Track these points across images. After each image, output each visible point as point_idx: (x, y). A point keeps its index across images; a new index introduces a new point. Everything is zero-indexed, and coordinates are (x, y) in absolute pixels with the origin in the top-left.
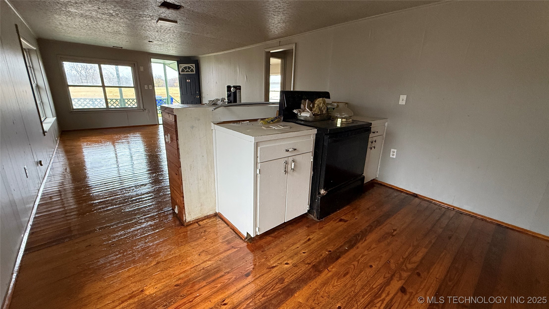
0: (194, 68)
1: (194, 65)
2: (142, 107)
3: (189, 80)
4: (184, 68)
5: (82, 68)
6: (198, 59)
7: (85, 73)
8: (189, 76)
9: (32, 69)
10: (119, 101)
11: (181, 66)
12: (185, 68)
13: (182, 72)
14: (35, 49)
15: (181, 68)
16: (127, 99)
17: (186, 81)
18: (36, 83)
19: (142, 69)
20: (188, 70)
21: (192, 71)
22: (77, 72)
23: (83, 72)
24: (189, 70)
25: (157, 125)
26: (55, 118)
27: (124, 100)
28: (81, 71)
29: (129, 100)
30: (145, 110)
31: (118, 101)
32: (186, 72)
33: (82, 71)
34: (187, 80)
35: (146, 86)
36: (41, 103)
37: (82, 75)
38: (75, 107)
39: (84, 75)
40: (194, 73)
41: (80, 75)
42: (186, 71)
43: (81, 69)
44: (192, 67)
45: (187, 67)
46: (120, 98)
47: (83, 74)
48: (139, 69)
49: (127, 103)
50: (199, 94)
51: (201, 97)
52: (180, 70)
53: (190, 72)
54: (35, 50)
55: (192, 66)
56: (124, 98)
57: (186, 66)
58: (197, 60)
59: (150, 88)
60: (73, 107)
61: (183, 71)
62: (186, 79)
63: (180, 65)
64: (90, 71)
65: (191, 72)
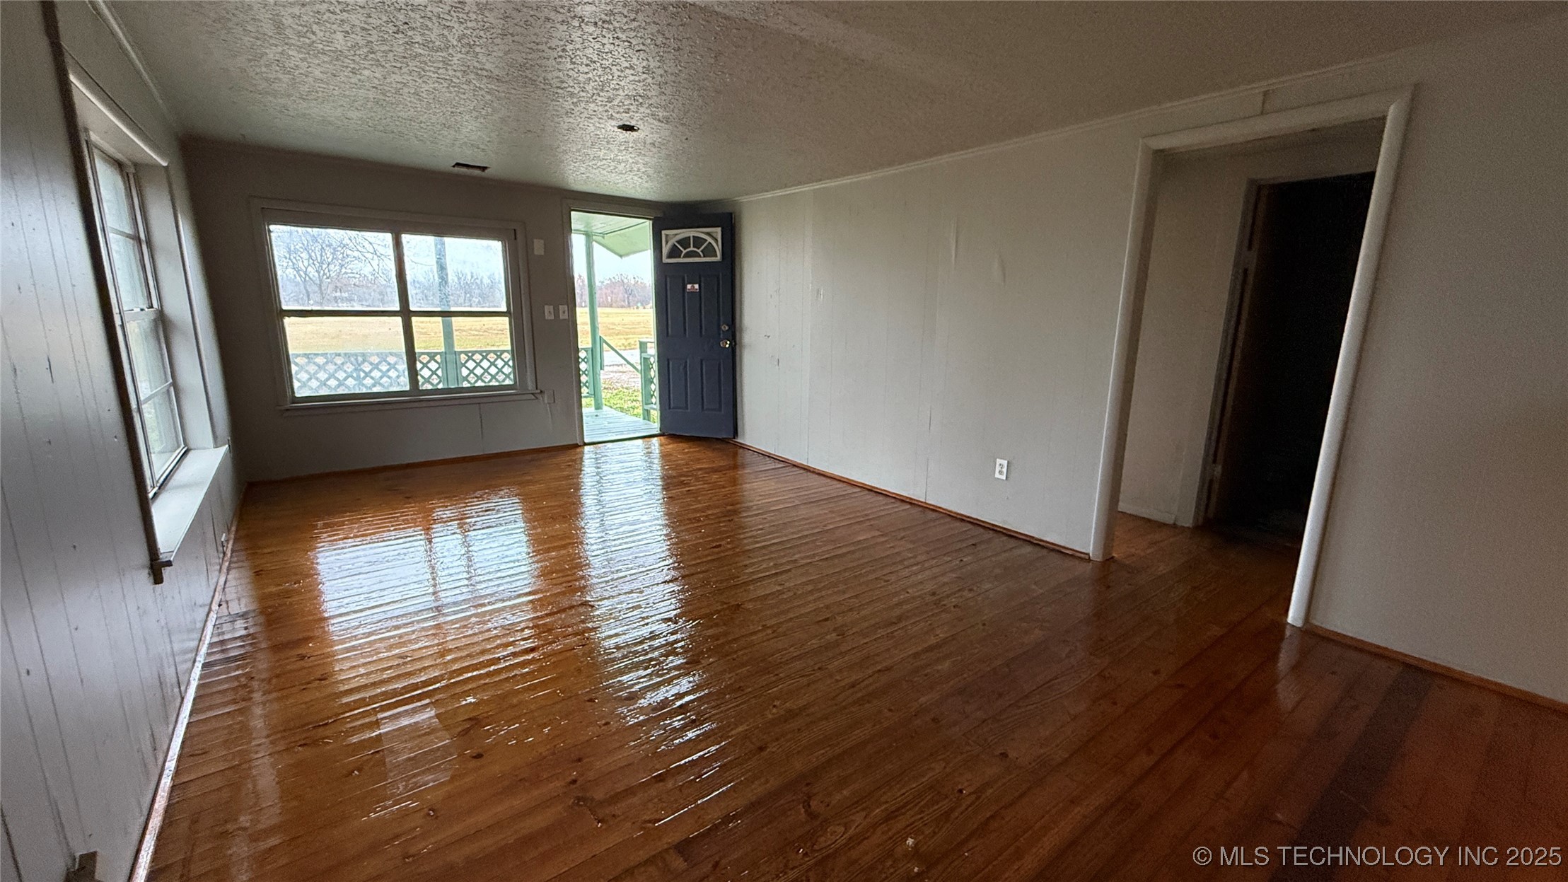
0: (716, 240)
1: (719, 230)
2: (530, 386)
3: (697, 286)
4: (678, 242)
5: (311, 261)
6: (731, 211)
7: (316, 274)
8: (696, 272)
9: (144, 247)
10: (439, 361)
11: (667, 235)
12: (684, 242)
13: (670, 256)
14: (165, 164)
15: (667, 242)
16: (466, 353)
17: (684, 287)
18: (155, 305)
19: (538, 247)
20: (692, 248)
21: (709, 251)
22: (295, 272)
23: (313, 271)
24: (699, 251)
25: (576, 446)
26: (224, 449)
27: (457, 354)
28: (306, 268)
29: (473, 355)
30: (540, 396)
31: (438, 358)
32: (687, 255)
33: (310, 269)
34: (689, 286)
35: (548, 309)
36: (172, 389)
37: (307, 278)
38: (299, 393)
39: (314, 279)
40: (719, 258)
41: (305, 279)
42: (684, 252)
43: (306, 263)
44: (709, 240)
45: (689, 237)
46: (443, 350)
47: (311, 276)
48: (528, 247)
49: (464, 365)
50: (730, 332)
51: (736, 344)
52: (665, 250)
53: (700, 256)
54: (166, 168)
55: (708, 234)
56: (456, 350)
57: (686, 235)
58: (731, 214)
59: (561, 317)
60: (293, 392)
61: (674, 252)
62: (684, 280)
63: (664, 232)
64: (331, 267)
65: (704, 256)
